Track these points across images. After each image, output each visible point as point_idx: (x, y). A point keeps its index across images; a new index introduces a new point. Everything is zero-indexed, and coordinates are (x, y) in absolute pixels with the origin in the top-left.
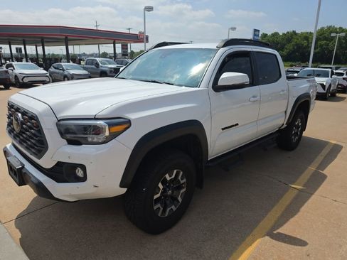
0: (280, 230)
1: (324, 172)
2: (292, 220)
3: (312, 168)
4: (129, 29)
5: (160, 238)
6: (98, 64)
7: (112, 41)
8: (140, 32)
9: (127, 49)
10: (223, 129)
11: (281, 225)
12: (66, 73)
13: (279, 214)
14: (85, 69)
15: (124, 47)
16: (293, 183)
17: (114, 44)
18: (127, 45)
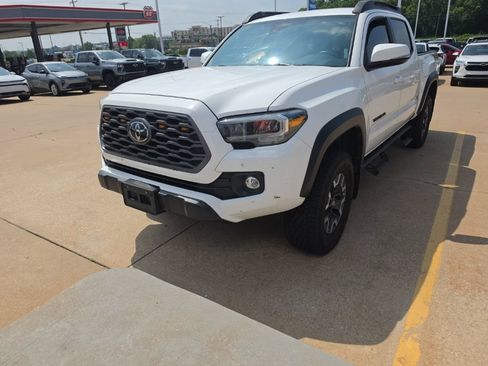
0: (457, 232)
1: (470, 166)
2: (463, 220)
3: (454, 165)
4: (124, 4)
5: (328, 258)
6: (98, 60)
7: (105, 24)
8: (145, 8)
9: (125, 34)
10: (374, 120)
11: (455, 227)
12: (51, 76)
13: (447, 216)
14: (78, 68)
15: (121, 32)
16: (443, 182)
17: (108, 28)
18: (124, 30)
